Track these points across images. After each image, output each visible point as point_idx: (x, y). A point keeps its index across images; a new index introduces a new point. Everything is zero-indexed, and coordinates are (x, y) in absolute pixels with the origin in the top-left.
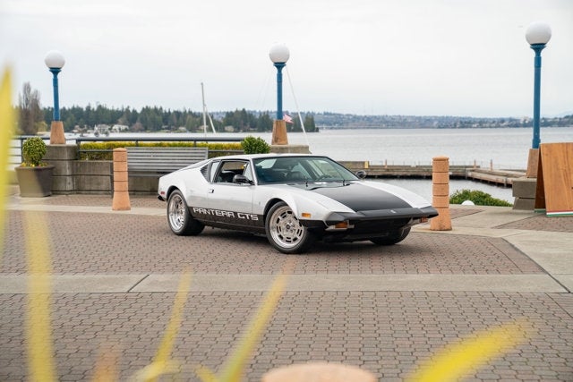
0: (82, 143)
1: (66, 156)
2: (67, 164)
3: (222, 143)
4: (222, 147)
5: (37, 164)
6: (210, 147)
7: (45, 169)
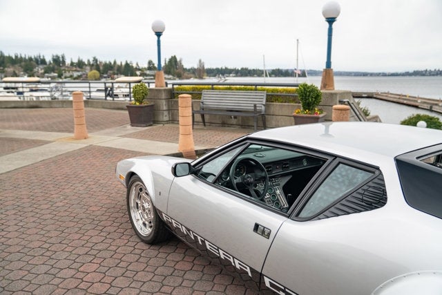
0: (175, 86)
1: (164, 96)
2: (164, 102)
3: (277, 87)
4: (277, 91)
5: (141, 103)
6: (268, 90)
7: (146, 107)
